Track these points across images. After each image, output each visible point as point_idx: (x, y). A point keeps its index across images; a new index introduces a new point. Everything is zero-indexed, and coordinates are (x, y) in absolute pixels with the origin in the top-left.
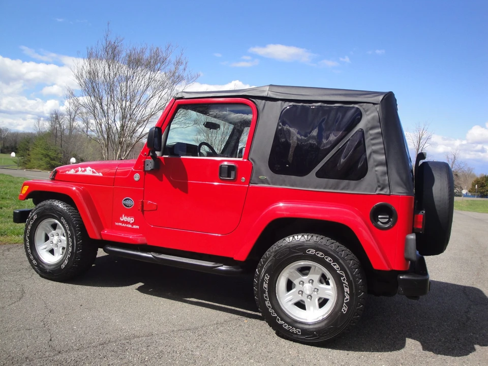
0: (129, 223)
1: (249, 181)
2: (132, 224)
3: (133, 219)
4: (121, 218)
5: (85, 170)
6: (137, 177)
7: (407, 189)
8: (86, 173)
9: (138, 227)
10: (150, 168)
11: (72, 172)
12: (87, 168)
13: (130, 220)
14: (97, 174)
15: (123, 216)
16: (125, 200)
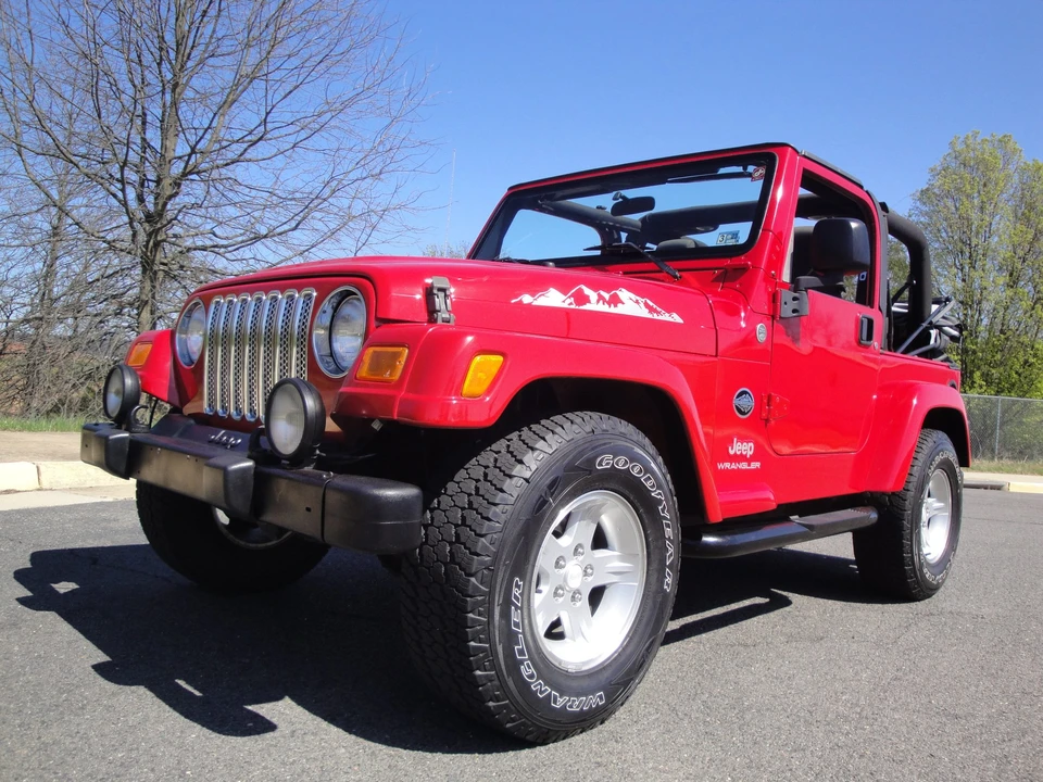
0: (744, 458)
2: (749, 460)
3: (751, 444)
5: (618, 300)
10: (794, 311)
11: (553, 298)
12: (618, 292)
13: (747, 448)
14: (665, 317)
15: (735, 439)
16: (738, 397)
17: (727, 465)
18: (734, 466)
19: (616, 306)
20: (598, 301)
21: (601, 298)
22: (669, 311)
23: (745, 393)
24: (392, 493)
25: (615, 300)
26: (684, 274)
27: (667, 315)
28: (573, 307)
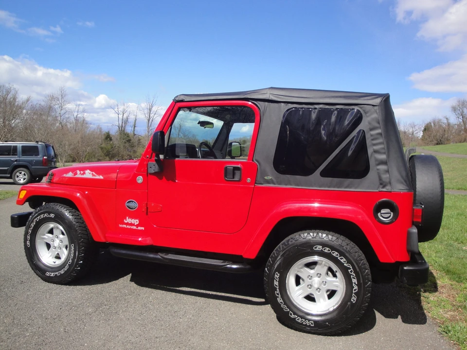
0: (133, 225)
1: (254, 181)
4: (125, 220)
5: (84, 173)
6: (140, 179)
7: (407, 185)
9: (143, 228)
10: (154, 170)
11: (70, 175)
12: (86, 171)
13: (134, 221)
14: (98, 177)
15: (127, 218)
16: (128, 202)
17: (125, 226)
18: (128, 227)
23: (133, 201)
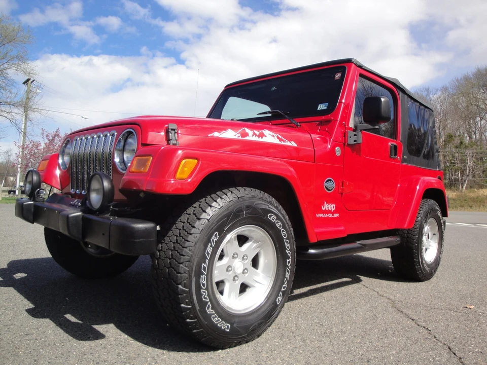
1: (401, 160)
2: (333, 213)
3: (334, 205)
6: (338, 151)
8: (264, 140)
10: (355, 141)
12: (263, 131)
13: (332, 207)
14: (288, 143)
15: (325, 203)
16: (326, 182)
17: (321, 215)
18: (325, 216)
19: (262, 138)
20: (253, 136)
21: (254, 134)
22: (290, 140)
23: (330, 180)
24: (141, 226)
25: (262, 135)
26: (301, 124)
27: (289, 142)
28: (240, 138)
